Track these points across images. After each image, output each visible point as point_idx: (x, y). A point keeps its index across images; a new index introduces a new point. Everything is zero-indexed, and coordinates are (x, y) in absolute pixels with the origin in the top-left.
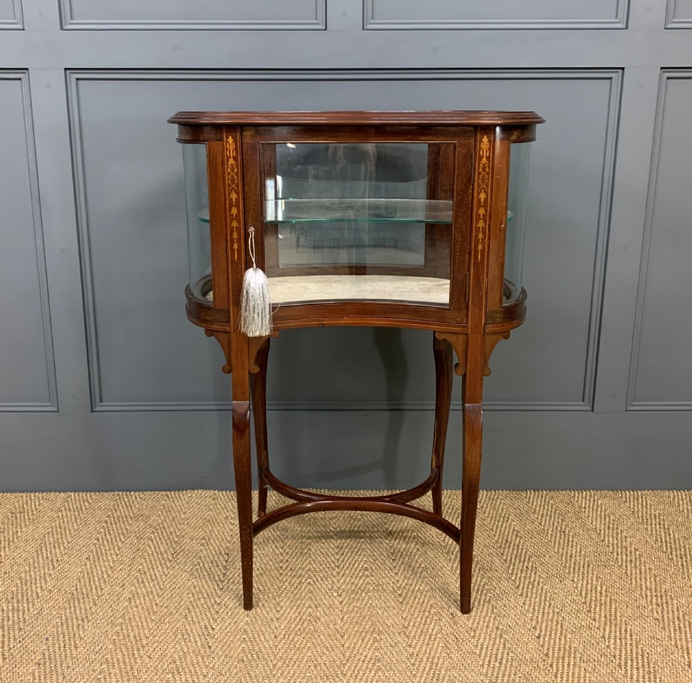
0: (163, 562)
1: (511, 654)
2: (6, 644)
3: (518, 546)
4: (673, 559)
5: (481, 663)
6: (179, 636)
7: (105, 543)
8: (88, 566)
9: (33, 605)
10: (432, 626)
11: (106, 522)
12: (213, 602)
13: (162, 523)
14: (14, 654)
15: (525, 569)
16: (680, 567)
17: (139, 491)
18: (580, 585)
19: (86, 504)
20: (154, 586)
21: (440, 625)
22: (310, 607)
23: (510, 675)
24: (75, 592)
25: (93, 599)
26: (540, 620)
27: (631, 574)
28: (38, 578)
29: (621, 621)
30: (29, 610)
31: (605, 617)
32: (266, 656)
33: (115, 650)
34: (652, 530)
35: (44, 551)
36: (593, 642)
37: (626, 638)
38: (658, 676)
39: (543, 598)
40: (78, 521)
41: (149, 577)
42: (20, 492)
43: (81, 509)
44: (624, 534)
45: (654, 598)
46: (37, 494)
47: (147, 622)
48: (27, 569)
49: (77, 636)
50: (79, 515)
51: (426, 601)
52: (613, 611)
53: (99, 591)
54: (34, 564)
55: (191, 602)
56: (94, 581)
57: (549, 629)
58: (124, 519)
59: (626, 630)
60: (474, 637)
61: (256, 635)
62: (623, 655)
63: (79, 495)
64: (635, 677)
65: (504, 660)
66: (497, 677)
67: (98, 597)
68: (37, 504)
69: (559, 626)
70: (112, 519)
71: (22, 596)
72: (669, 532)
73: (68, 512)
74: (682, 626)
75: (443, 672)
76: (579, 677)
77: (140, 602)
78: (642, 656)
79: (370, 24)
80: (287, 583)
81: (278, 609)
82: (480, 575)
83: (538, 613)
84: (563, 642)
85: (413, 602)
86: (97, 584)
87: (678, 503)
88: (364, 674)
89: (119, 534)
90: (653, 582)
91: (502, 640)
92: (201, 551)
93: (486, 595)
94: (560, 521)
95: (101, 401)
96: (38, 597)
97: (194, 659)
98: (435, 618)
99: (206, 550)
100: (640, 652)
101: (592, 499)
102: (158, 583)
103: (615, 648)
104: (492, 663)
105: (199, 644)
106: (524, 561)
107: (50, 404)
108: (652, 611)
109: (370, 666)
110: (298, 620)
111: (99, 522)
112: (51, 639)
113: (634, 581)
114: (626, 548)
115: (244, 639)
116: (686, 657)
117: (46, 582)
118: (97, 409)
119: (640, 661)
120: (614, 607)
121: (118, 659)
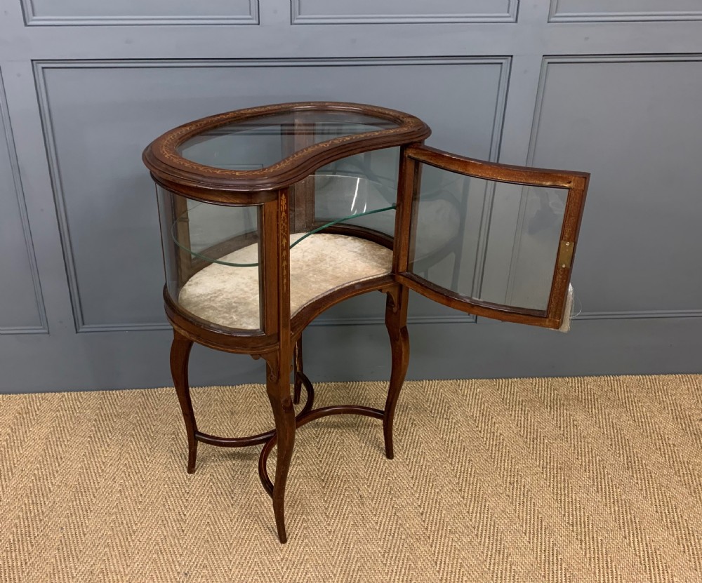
0: (143, 457)
1: (401, 529)
2: (32, 533)
3: (413, 433)
4: (526, 442)
5: (379, 537)
6: (160, 522)
7: (97, 440)
8: (86, 462)
9: (48, 499)
10: (345, 507)
11: (95, 420)
12: (183, 491)
13: (140, 420)
14: (39, 541)
15: (417, 454)
16: (531, 448)
17: (119, 390)
18: (456, 468)
19: (78, 403)
20: (138, 478)
21: (352, 506)
22: (256, 493)
23: (399, 546)
24: (78, 486)
25: (93, 492)
26: (424, 499)
27: (495, 457)
28: (48, 474)
29: (482, 498)
30: (45, 504)
31: (472, 495)
32: (225, 537)
33: (114, 536)
34: (515, 416)
35: (50, 450)
36: (461, 516)
37: (484, 513)
38: (503, 542)
39: (428, 480)
40: (73, 419)
41: (133, 471)
42: (23, 393)
43: (75, 408)
44: (494, 420)
45: (509, 478)
46: (37, 394)
47: (135, 511)
48: (39, 467)
49: (84, 525)
50: (73, 414)
51: (342, 485)
52: (478, 490)
53: (97, 485)
54: (43, 462)
55: (167, 492)
56: (92, 476)
57: (430, 506)
58: (110, 417)
59: (485, 506)
60: (375, 515)
61: (216, 519)
62: (480, 526)
63: (71, 395)
64: (486, 544)
65: (396, 534)
66: (390, 548)
67: (96, 490)
68: (38, 404)
69: (438, 504)
70: (100, 417)
71: (38, 491)
72: (527, 417)
73: (65, 412)
74: (525, 500)
75: (352, 546)
76: (447, 546)
77: (129, 494)
78: (494, 527)
79: (297, 19)
80: (239, 473)
81: (233, 496)
82: (383, 461)
83: (424, 493)
84: (439, 518)
85: (332, 487)
86: (94, 478)
87: (538, 390)
88: (295, 550)
89: (107, 431)
90: (510, 464)
91: (396, 517)
92: (172, 445)
93: (386, 478)
94: (446, 409)
95: (83, 324)
96: (50, 492)
97: (172, 541)
98: (348, 500)
99: (176, 444)
100: (493, 523)
101: (473, 387)
102: (141, 476)
103: (475, 521)
104: (387, 537)
105: (175, 529)
106: (417, 447)
107: (41, 327)
108: (505, 488)
109: (300, 543)
110: (247, 504)
111: (89, 420)
112: (64, 528)
113: (496, 462)
114: (494, 433)
115: (208, 523)
116: (524, 526)
117: (55, 478)
118: (81, 330)
119: (492, 531)
120: (478, 486)
121: (116, 543)
